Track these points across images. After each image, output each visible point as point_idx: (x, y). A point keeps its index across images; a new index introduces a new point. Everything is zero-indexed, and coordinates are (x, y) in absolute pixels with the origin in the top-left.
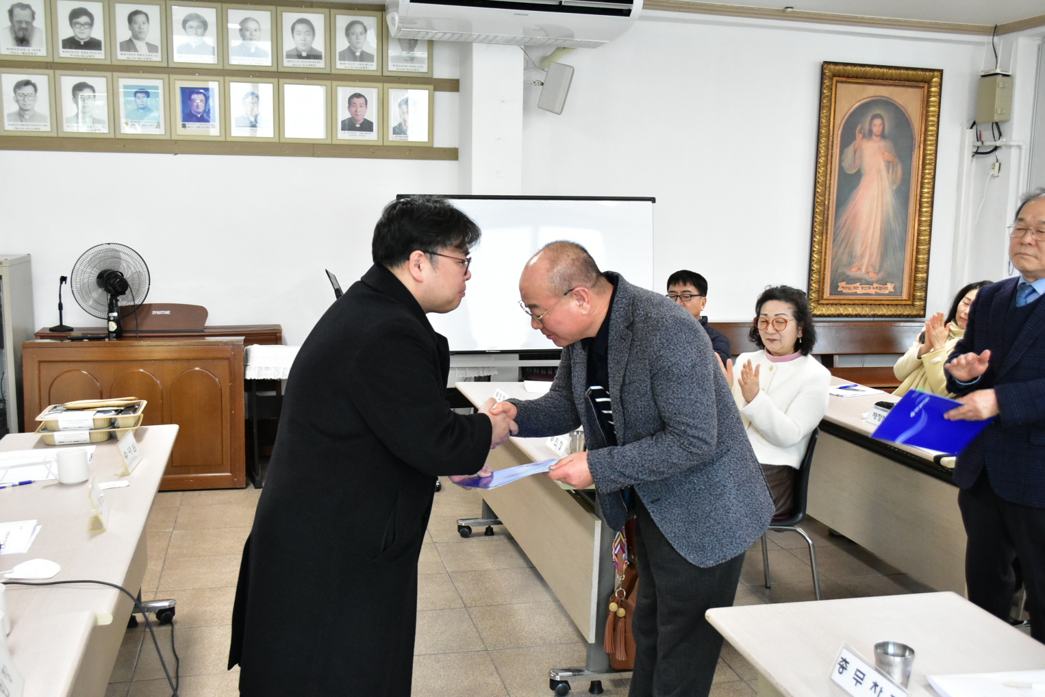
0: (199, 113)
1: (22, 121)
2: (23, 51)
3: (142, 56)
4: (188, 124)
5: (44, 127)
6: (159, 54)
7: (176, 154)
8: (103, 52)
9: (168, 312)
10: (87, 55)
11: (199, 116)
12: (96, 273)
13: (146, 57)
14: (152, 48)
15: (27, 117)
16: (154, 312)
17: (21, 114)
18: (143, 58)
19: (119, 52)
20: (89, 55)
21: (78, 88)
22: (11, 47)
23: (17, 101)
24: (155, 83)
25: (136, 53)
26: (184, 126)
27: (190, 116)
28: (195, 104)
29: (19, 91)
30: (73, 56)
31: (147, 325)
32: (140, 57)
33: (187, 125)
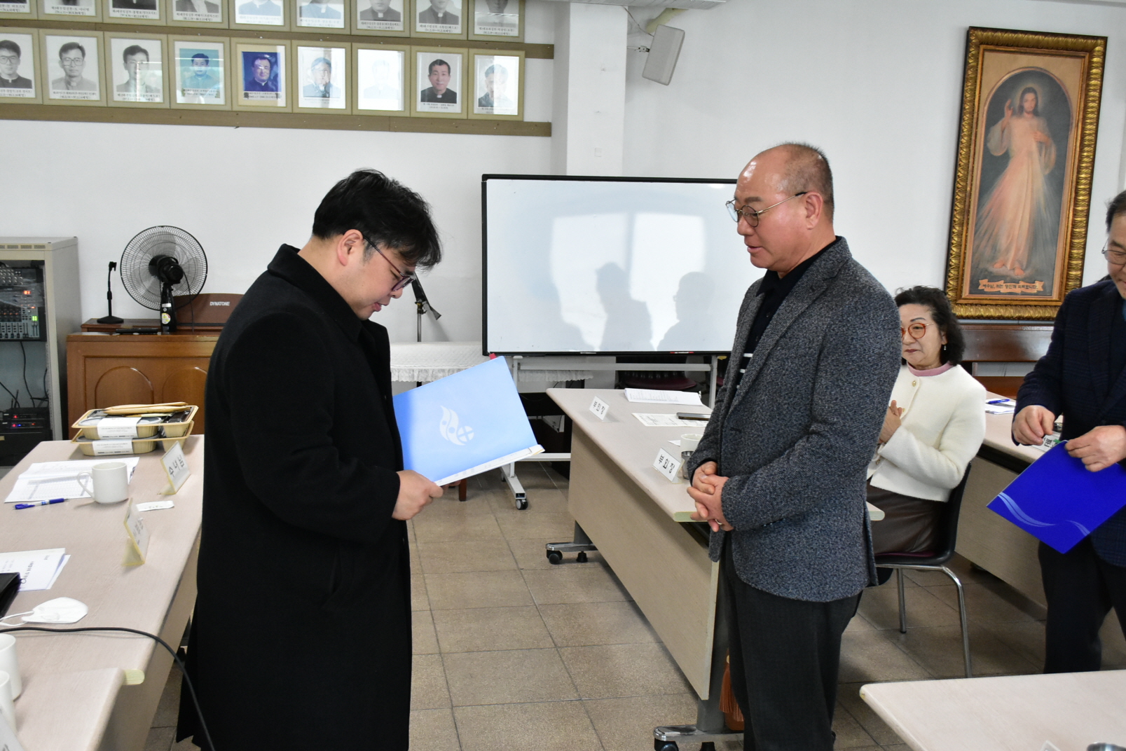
0: (263, 81)
1: (68, 89)
2: (70, 10)
3: (201, 17)
4: (251, 93)
5: (93, 96)
6: (220, 14)
7: (237, 127)
8: (157, 11)
9: (227, 304)
10: (139, 14)
11: (263, 84)
12: (149, 258)
13: (205, 18)
14: (211, 7)
15: (74, 84)
16: (212, 304)
17: (69, 80)
18: (202, 18)
19: (175, 12)
20: (142, 14)
21: (132, 51)
22: (55, 6)
23: (63, 66)
24: (215, 46)
25: (194, 13)
26: (246, 95)
27: (253, 84)
28: (259, 71)
29: (65, 55)
30: (125, 16)
31: (205, 318)
32: (198, 17)
33: (250, 95)
